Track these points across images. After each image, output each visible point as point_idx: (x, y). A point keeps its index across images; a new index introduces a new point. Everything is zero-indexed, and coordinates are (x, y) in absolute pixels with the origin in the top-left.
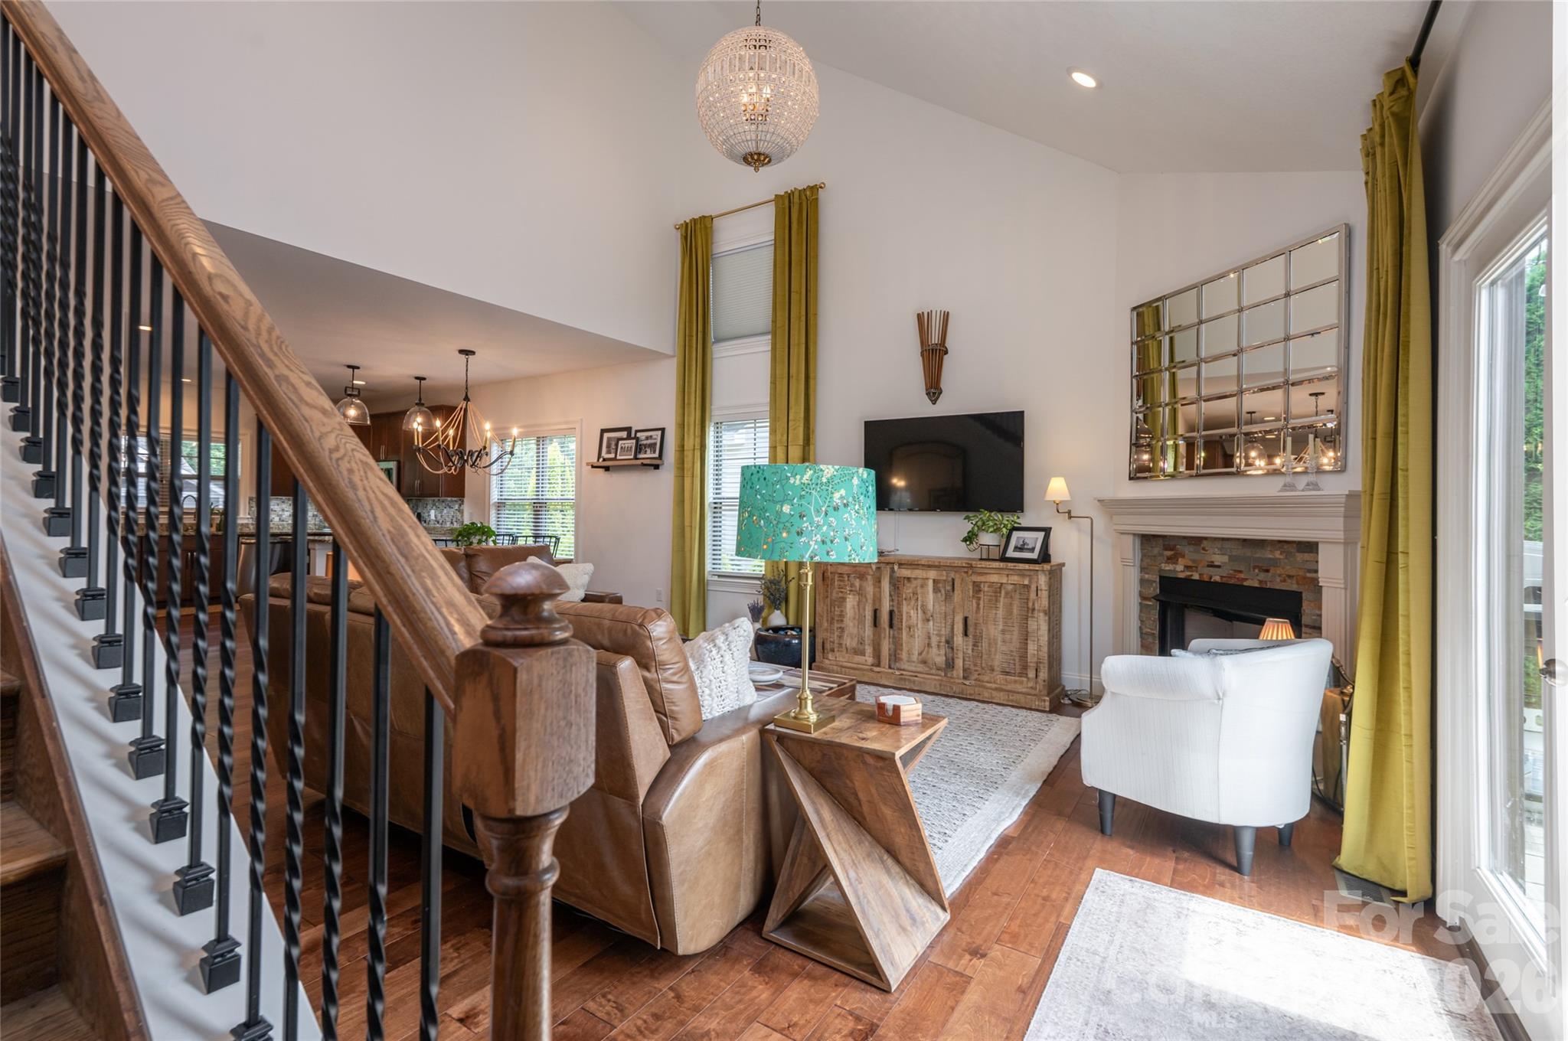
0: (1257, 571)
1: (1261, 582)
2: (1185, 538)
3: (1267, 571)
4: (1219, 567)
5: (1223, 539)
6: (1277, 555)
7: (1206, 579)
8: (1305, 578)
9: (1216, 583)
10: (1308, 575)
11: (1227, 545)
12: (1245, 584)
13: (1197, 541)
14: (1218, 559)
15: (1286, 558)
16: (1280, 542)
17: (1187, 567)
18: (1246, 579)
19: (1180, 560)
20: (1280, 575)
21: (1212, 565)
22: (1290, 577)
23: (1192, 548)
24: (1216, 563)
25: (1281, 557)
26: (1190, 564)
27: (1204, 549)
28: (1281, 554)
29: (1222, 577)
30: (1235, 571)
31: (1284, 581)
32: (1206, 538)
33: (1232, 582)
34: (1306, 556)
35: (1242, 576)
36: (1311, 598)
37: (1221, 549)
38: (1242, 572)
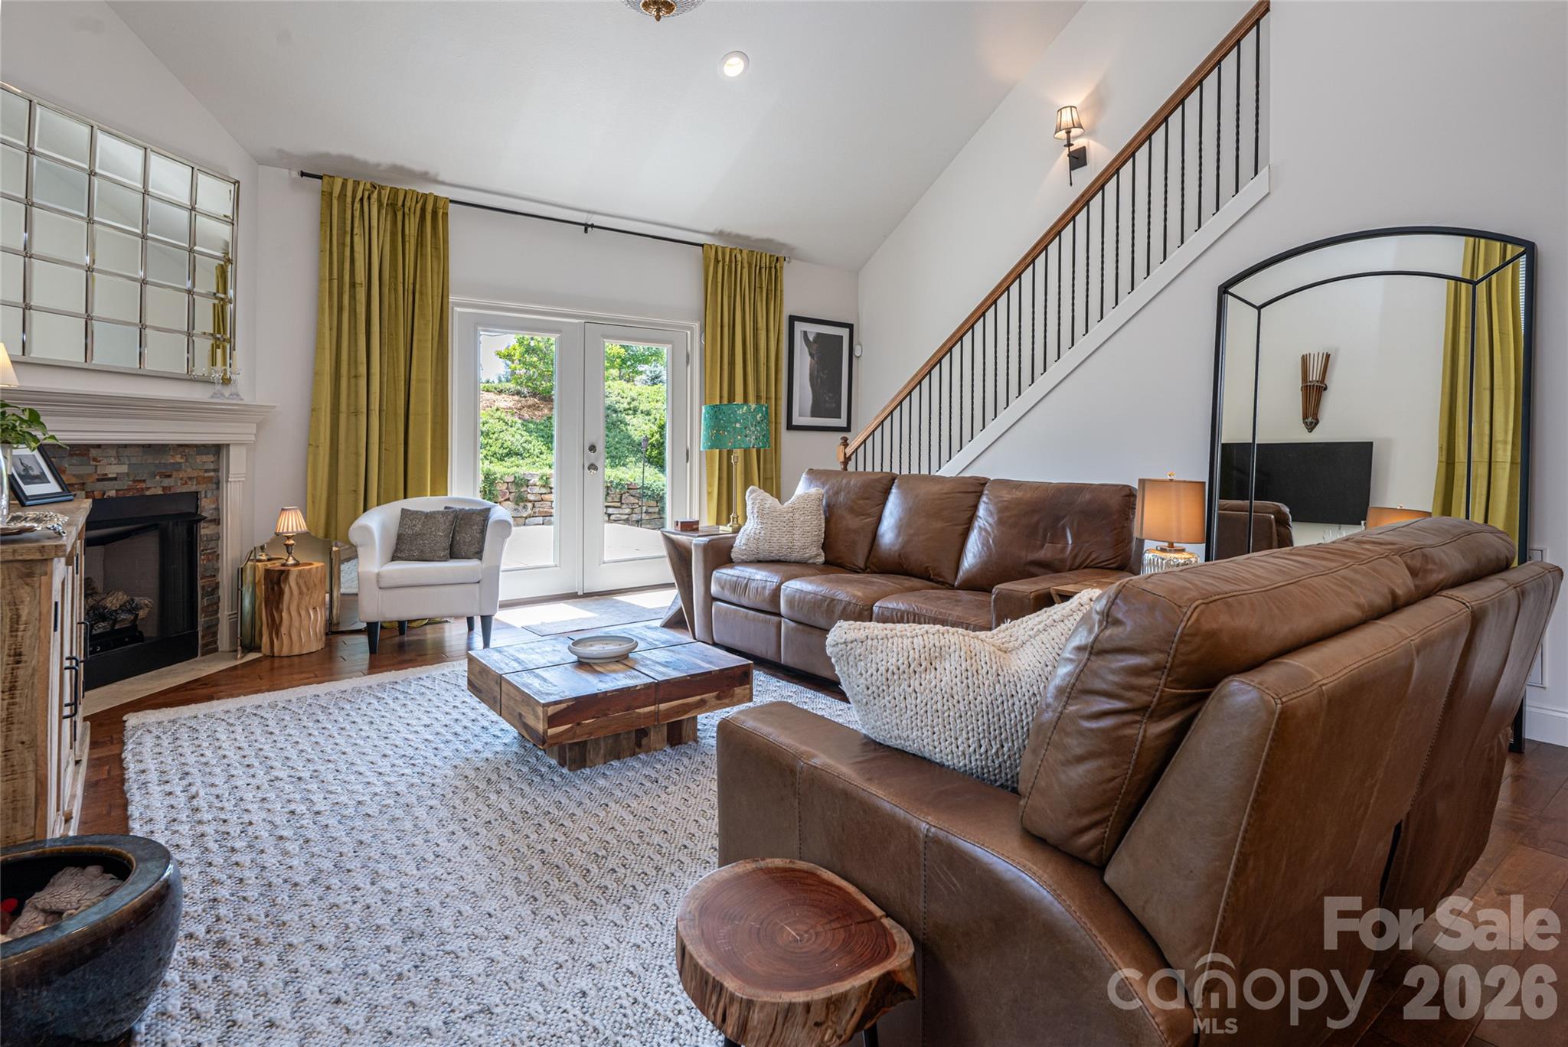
0: (158, 477)
1: (164, 488)
3: (169, 476)
4: (115, 479)
5: (119, 446)
6: (178, 459)
7: (97, 496)
8: (204, 478)
9: (110, 498)
10: (206, 475)
11: (127, 452)
12: (148, 493)
14: (113, 470)
15: (187, 461)
16: (180, 446)
18: (148, 489)
20: (181, 479)
21: (104, 478)
22: (190, 478)
24: (110, 476)
25: (182, 461)
26: (73, 481)
27: (95, 460)
28: (181, 458)
29: (117, 490)
30: (134, 481)
31: (186, 483)
32: (99, 446)
33: (130, 494)
34: (205, 458)
35: (144, 485)
36: (209, 495)
37: (118, 457)
38: (144, 481)
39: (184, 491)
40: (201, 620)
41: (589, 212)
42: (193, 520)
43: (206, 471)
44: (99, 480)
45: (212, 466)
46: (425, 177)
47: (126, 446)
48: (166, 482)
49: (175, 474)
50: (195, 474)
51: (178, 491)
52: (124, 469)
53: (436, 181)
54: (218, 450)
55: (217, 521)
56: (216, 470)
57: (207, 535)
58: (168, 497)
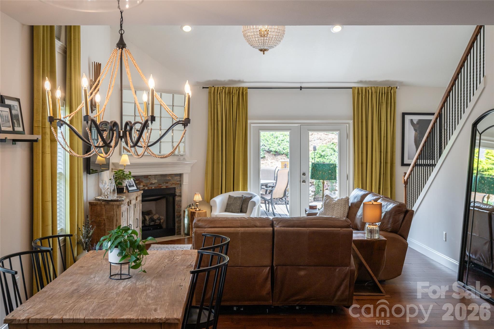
0: (165, 183)
1: (166, 186)
2: (142, 176)
3: (167, 183)
4: (154, 184)
5: (155, 175)
6: (170, 178)
7: (150, 188)
8: (177, 183)
9: (153, 189)
10: (177, 182)
11: (157, 177)
12: (162, 188)
13: (146, 177)
14: (154, 181)
15: (172, 178)
16: (170, 174)
17: (144, 186)
18: (162, 186)
19: (141, 184)
20: (171, 184)
21: (152, 184)
22: (173, 184)
23: (145, 179)
24: (153, 183)
26: (145, 184)
27: (150, 179)
28: (171, 177)
29: (155, 187)
30: (159, 184)
31: (172, 185)
32: (150, 175)
33: (158, 188)
34: (177, 177)
35: (161, 186)
36: (178, 188)
37: (155, 178)
38: (161, 184)
39: (171, 187)
40: (176, 225)
41: (301, 83)
42: (174, 195)
43: (178, 181)
44: (150, 184)
45: (179, 180)
46: (240, 82)
47: (157, 175)
48: (167, 185)
49: (169, 182)
50: (174, 182)
51: (170, 187)
52: (156, 181)
53: (243, 82)
54: (181, 175)
55: (180, 196)
56: (180, 181)
57: (177, 200)
58: (167, 189)
